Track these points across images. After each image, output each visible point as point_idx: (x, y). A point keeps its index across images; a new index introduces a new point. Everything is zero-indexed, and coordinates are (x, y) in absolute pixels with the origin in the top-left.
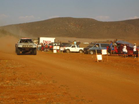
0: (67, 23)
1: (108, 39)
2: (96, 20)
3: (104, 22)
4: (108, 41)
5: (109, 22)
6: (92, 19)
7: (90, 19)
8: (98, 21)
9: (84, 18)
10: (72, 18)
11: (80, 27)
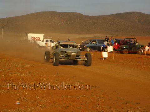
0: (51, 18)
1: (95, 35)
2: (82, 14)
3: (91, 16)
4: (96, 37)
5: (96, 16)
6: (77, 13)
7: (75, 13)
8: (84, 15)
9: (69, 12)
10: (56, 12)
11: (65, 22)
